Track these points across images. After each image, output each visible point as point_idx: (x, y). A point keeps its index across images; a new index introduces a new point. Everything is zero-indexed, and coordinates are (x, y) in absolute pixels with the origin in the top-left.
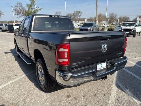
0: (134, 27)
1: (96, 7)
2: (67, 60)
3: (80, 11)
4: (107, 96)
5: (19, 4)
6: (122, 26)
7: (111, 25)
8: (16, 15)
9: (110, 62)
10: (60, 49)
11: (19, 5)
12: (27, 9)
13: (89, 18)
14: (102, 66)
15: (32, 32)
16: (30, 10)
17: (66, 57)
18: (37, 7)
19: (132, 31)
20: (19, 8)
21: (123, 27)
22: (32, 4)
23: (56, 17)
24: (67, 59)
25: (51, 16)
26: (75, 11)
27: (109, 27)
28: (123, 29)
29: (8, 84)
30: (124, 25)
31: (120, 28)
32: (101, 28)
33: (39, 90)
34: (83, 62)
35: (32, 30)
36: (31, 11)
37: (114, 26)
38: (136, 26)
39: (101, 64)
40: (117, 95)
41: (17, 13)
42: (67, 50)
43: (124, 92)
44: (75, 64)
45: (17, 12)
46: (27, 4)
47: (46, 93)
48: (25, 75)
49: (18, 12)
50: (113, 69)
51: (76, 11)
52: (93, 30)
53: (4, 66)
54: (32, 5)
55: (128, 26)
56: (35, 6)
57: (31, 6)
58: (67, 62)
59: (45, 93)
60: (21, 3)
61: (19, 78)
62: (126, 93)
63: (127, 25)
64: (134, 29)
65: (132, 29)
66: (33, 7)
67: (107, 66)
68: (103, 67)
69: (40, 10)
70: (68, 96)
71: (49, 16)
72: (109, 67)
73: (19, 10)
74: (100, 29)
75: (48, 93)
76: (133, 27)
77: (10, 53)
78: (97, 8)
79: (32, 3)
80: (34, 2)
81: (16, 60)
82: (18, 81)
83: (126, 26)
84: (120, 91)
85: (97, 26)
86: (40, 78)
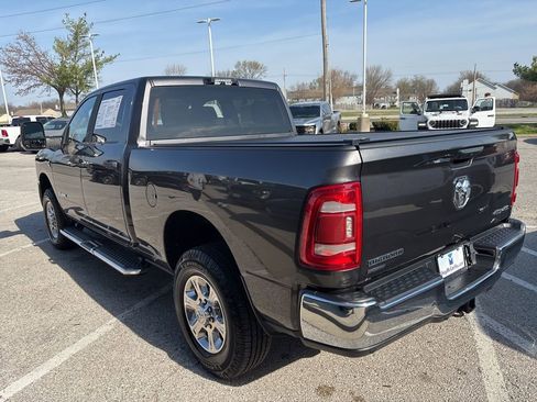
0: (468, 112)
1: (324, 46)
2: (351, 247)
3: (260, 62)
4: (471, 374)
5: (25, 39)
6: (425, 113)
7: (375, 110)
8: (14, 83)
9: (475, 246)
10: (324, 207)
11: (23, 44)
12: (55, 58)
13: (292, 87)
14: (451, 262)
15: (142, 143)
16: (70, 62)
17: (349, 234)
18: (95, 52)
19: (465, 127)
20: (26, 57)
21: (432, 117)
22: (76, 39)
23: (228, 83)
24: (354, 244)
25: (209, 81)
26: (239, 63)
27: (378, 118)
28: (432, 123)
29: (55, 361)
30: (432, 108)
31: (419, 118)
32: (346, 122)
33: (199, 378)
34: (399, 252)
35: (143, 138)
36: (74, 68)
37: (398, 113)
38: (476, 109)
39: (450, 256)
40: (502, 365)
41: (16, 76)
42: (351, 207)
43: (524, 352)
44: (376, 263)
45: (15, 72)
46: (57, 40)
47: (231, 388)
48: (115, 319)
49: (20, 72)
50: (490, 269)
51: (245, 64)
52: (321, 131)
53: (12, 291)
54: (77, 43)
55: (446, 109)
56: (91, 48)
57: (72, 48)
58: (351, 256)
59: (226, 387)
60: (30, 37)
61: (94, 336)
62: (531, 356)
63: (441, 108)
64: (471, 121)
65: (464, 122)
66: (81, 51)
67: (468, 259)
68: (456, 266)
69: (111, 59)
70: (325, 391)
71: (201, 83)
72: (474, 263)
73: (24, 62)
74: (346, 126)
75: (240, 385)
76: (465, 115)
77: (17, 233)
78: (328, 49)
79: (76, 34)
80: (86, 32)
81: (55, 260)
82: (94, 346)
83: (441, 111)
84: (505, 350)
85: (334, 115)
86: (196, 328)
